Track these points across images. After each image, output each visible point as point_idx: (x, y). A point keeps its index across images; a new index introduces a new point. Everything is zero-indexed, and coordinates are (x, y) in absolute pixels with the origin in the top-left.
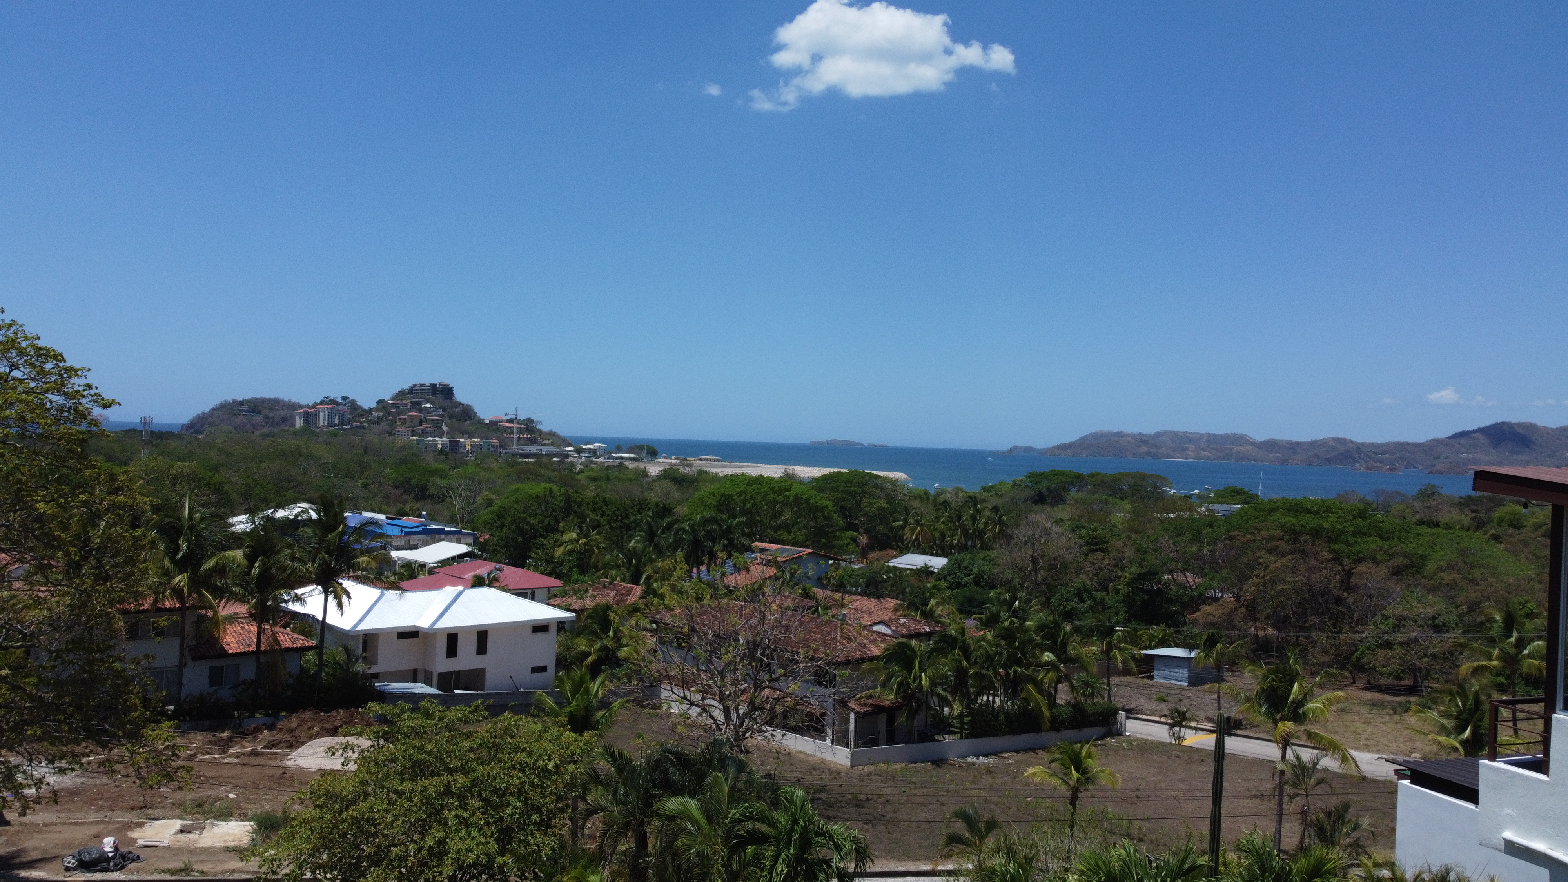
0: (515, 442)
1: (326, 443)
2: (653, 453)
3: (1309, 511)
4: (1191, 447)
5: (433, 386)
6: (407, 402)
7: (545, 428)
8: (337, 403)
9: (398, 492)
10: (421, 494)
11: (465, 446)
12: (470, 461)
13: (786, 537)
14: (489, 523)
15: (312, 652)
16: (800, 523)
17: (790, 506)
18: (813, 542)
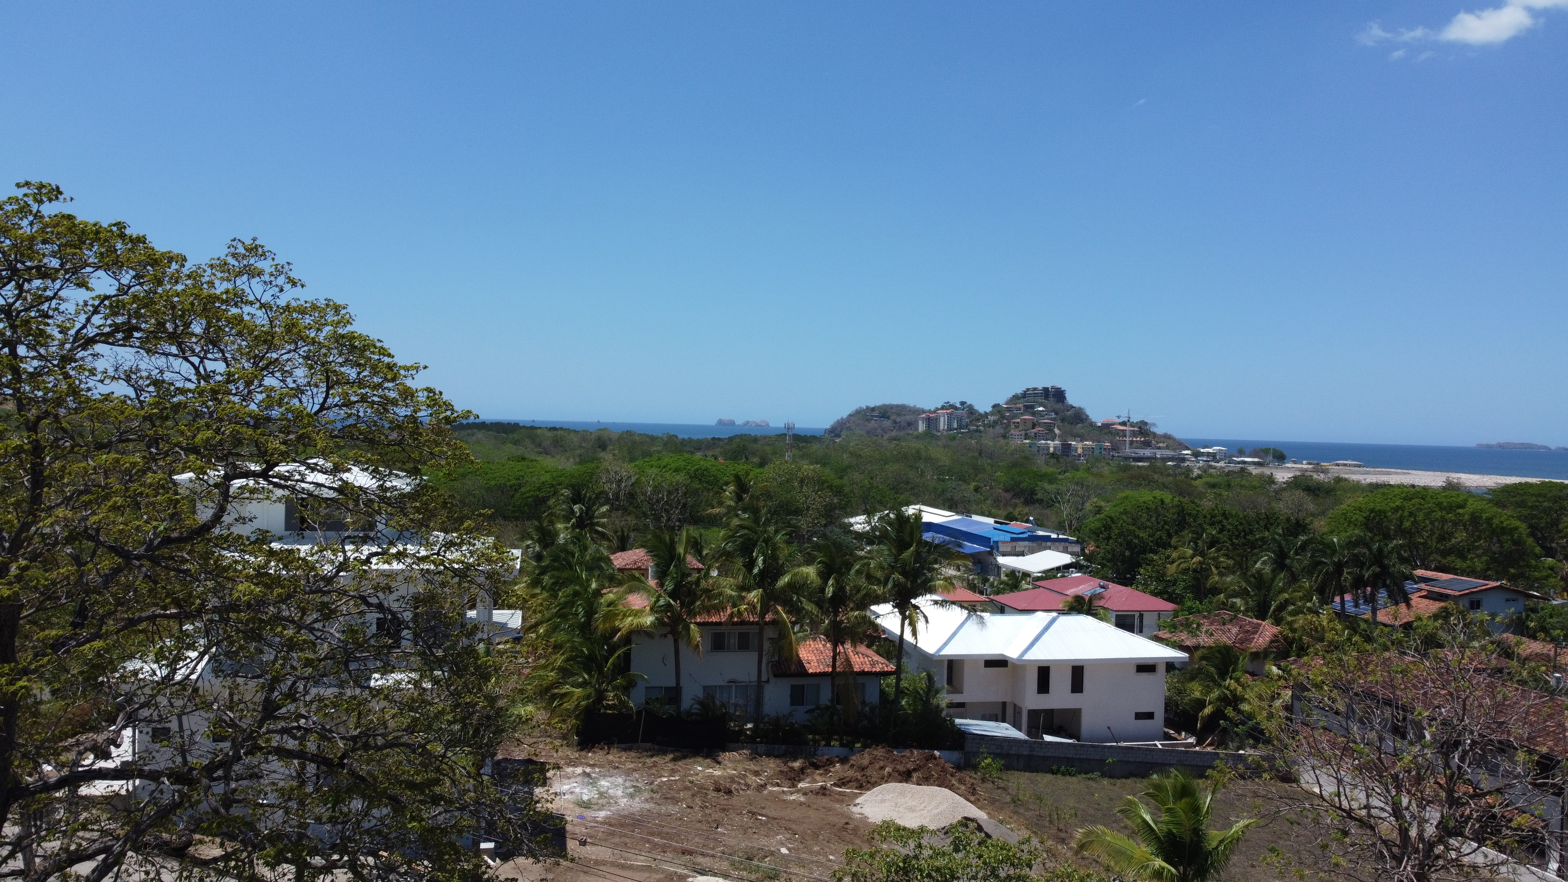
0: (1128, 445)
1: (945, 447)
2: (1280, 457)
5: (1046, 390)
6: (1021, 406)
7: (1159, 430)
8: (956, 408)
9: (1008, 496)
10: (1030, 498)
11: (1076, 449)
12: (1082, 464)
13: (1459, 564)
14: (1096, 533)
15: (892, 677)
16: (1478, 548)
17: (1464, 525)
18: (1497, 572)
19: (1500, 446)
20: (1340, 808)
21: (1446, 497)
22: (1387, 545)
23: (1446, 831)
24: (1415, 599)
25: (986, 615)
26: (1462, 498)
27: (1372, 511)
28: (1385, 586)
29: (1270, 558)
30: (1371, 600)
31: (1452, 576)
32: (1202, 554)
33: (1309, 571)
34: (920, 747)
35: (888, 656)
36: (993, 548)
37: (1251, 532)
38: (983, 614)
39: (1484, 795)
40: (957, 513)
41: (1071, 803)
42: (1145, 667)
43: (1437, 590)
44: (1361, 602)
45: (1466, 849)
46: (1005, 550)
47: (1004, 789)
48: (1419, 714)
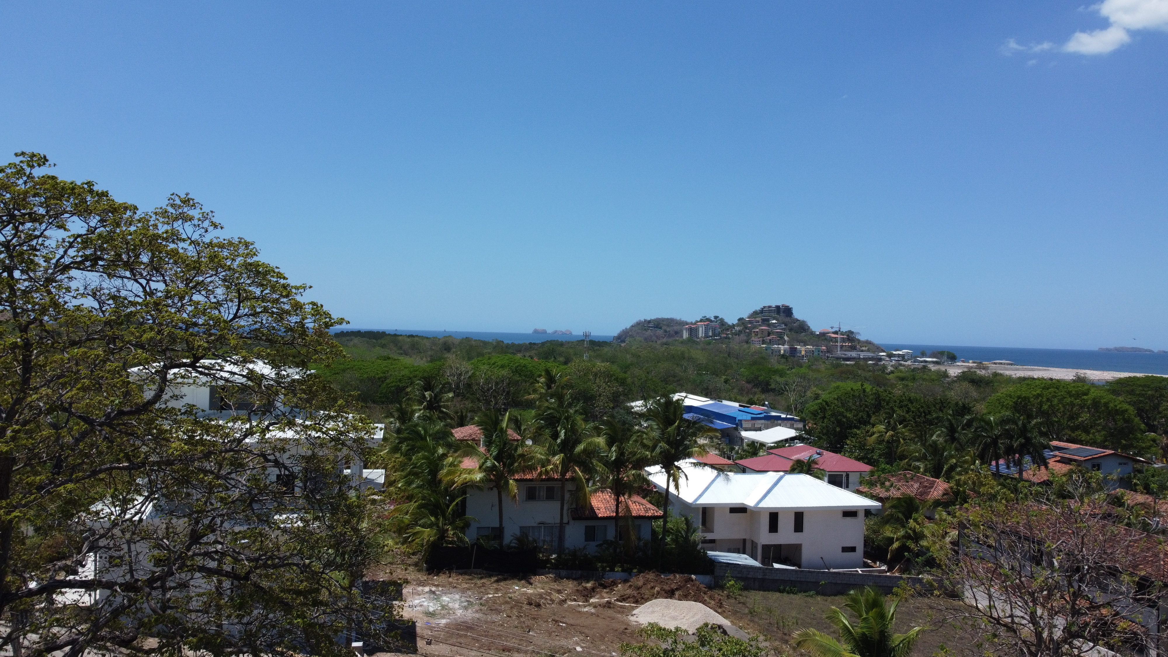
0: (839, 349)
1: (703, 350)
2: (952, 358)
5: (778, 307)
6: (759, 319)
7: (862, 338)
8: (711, 321)
9: (750, 386)
10: (766, 388)
11: (801, 351)
12: (805, 362)
13: (1084, 437)
14: (814, 414)
15: (661, 520)
16: (1099, 425)
17: (1088, 408)
18: (1113, 443)
19: (1116, 349)
20: (991, 617)
21: (1074, 387)
22: (1030, 422)
23: (1071, 634)
24: (1051, 463)
25: (731, 474)
26: (1086, 387)
27: (1019, 397)
28: (1029, 453)
29: (942, 432)
30: (1019, 464)
31: (1079, 446)
32: (894, 429)
33: (972, 442)
34: (682, 572)
35: (658, 505)
36: (738, 425)
37: (930, 413)
38: (729, 473)
39: (1098, 607)
40: (711, 399)
41: (794, 614)
42: (849, 513)
43: (1067, 456)
44: (1012, 465)
45: (1085, 648)
46: (747, 426)
47: (744, 604)
48: (1049, 546)
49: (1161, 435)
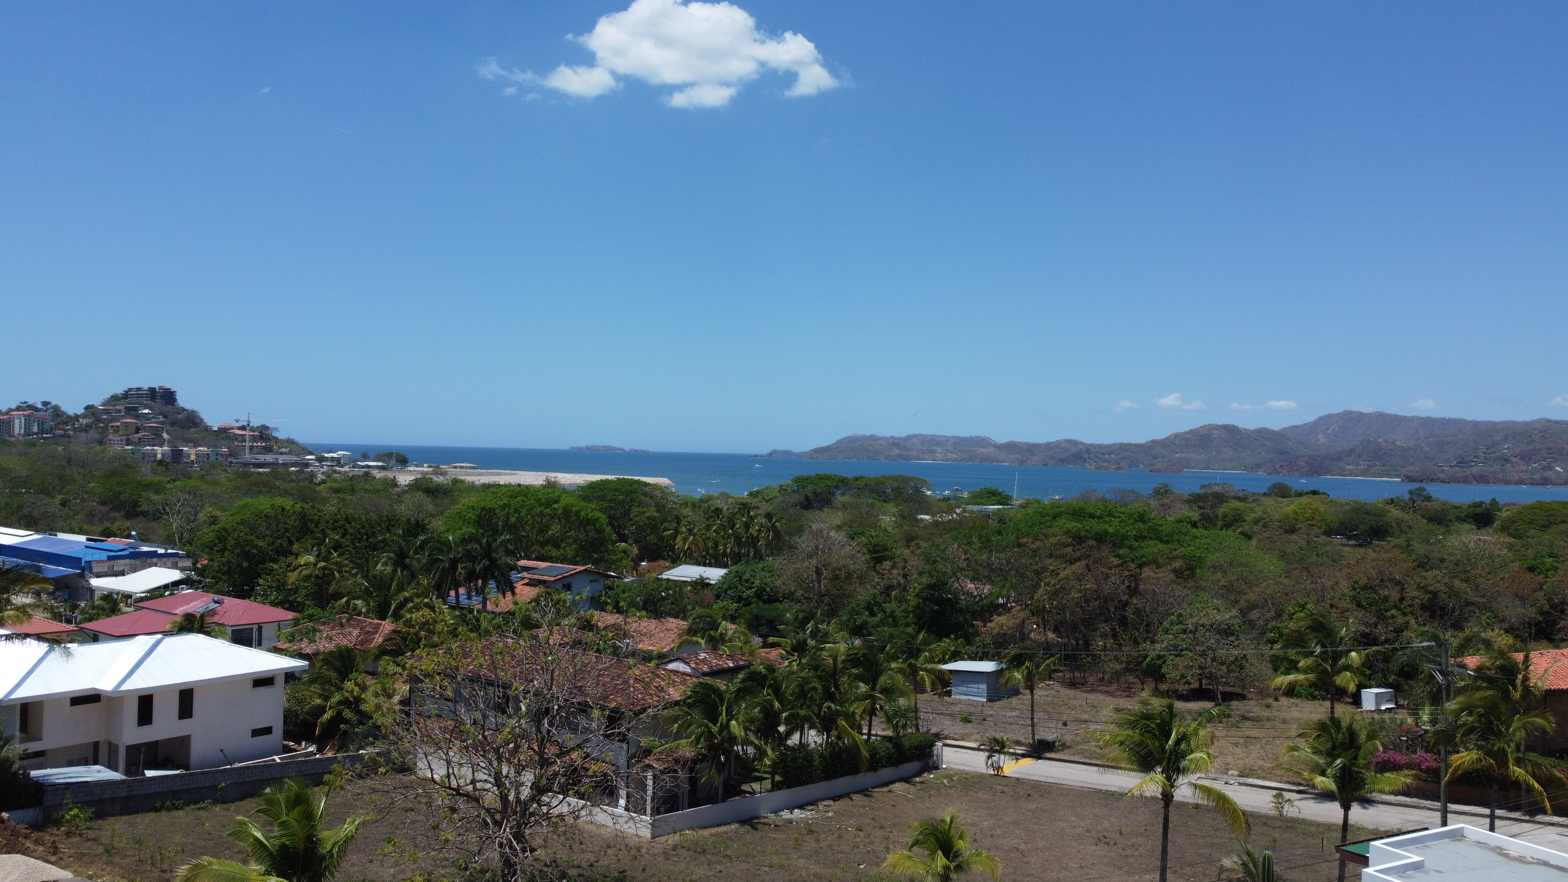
0: (247, 451)
1: (21, 454)
2: (403, 461)
3: (1092, 516)
4: (939, 449)
5: (152, 390)
6: (121, 407)
7: (282, 435)
8: (36, 409)
9: (105, 509)
10: (132, 511)
11: (188, 456)
12: (195, 471)
13: (554, 553)
14: (210, 545)
16: (570, 537)
17: (559, 518)
18: (584, 558)
19: (588, 448)
20: (450, 788)
21: (544, 494)
22: (495, 540)
23: (539, 790)
24: (519, 587)
25: (73, 646)
26: (557, 494)
27: (483, 509)
28: (494, 577)
29: (389, 558)
30: (481, 591)
31: (549, 564)
32: (326, 559)
33: (427, 570)
36: (85, 569)
37: (373, 534)
38: (69, 645)
39: (568, 752)
40: (37, 531)
41: (178, 838)
42: (263, 681)
43: (536, 577)
44: (473, 594)
45: (554, 803)
46: (100, 570)
47: (95, 840)
48: (516, 689)
49: (631, 545)
